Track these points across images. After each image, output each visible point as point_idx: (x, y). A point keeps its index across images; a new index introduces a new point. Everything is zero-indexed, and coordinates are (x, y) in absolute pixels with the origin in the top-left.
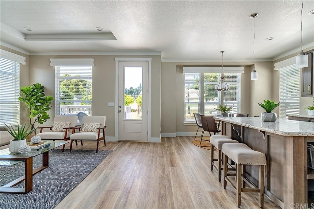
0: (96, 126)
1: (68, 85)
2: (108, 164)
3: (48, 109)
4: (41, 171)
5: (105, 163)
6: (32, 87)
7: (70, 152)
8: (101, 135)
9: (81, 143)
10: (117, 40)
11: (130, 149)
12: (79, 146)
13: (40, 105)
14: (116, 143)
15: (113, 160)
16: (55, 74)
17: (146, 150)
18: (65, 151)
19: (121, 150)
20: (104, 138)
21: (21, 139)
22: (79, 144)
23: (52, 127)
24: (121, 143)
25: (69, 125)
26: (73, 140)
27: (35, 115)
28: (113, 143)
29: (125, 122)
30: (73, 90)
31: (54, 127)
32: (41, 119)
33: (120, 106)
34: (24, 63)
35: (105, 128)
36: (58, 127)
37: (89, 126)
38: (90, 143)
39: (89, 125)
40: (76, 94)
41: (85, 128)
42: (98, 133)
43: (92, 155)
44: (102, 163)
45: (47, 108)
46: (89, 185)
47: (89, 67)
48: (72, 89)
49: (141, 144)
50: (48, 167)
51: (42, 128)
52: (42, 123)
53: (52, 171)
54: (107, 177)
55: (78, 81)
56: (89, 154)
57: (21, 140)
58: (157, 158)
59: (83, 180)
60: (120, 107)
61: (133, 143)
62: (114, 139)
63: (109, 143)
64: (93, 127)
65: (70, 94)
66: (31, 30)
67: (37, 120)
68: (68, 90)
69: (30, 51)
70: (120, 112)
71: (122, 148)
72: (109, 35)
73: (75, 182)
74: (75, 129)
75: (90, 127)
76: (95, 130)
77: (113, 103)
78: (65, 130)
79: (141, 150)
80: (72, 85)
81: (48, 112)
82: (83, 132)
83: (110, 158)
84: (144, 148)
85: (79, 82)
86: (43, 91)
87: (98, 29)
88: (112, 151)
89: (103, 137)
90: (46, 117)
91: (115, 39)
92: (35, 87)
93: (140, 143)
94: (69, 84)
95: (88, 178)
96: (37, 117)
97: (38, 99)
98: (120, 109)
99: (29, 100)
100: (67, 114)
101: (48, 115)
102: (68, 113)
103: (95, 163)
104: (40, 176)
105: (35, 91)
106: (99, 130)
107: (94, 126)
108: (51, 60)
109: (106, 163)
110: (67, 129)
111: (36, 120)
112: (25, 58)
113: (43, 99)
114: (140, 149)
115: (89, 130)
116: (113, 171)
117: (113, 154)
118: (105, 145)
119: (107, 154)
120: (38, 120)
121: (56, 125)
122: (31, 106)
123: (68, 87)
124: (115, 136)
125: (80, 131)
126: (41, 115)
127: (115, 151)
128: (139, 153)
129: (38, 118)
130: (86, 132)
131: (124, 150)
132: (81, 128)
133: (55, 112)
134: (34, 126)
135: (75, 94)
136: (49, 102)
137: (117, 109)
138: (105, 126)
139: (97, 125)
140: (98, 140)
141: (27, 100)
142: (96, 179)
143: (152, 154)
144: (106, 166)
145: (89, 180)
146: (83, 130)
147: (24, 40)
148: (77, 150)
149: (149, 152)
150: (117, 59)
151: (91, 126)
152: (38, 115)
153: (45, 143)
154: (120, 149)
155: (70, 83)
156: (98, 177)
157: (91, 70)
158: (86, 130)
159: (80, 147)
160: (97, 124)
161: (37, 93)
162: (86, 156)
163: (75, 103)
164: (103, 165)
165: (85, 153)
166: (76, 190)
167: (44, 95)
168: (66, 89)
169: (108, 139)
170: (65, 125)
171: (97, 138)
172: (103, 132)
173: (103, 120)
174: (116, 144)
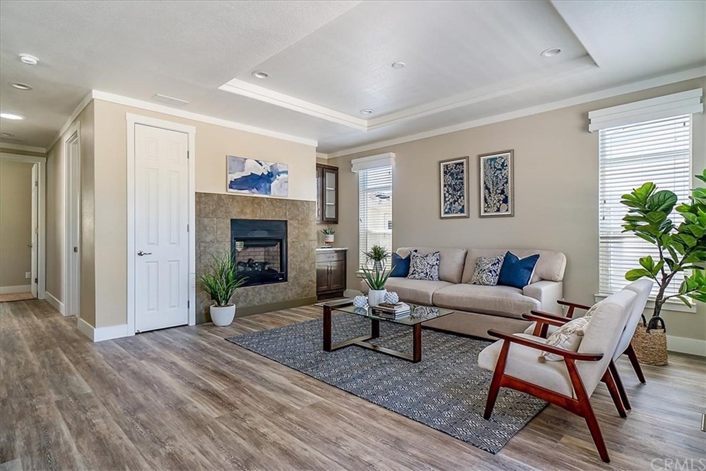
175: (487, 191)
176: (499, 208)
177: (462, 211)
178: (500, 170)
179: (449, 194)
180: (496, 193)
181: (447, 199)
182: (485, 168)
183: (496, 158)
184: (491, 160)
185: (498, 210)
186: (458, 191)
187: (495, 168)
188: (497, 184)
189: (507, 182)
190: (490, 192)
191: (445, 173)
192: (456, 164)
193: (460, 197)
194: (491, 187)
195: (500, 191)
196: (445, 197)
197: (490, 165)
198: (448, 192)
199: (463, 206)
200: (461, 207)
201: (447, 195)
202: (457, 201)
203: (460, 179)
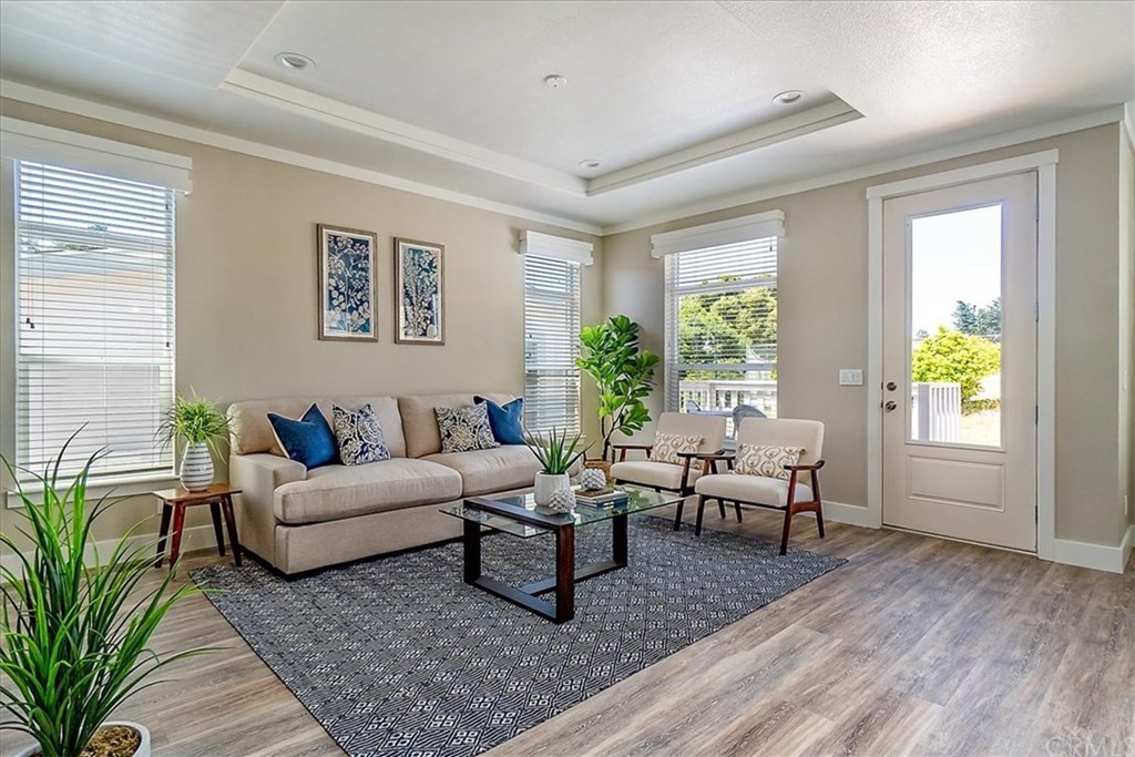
0: (784, 454)
1: (732, 311)
2: (812, 606)
3: (644, 392)
4: (606, 572)
5: (804, 598)
6: (605, 326)
7: (697, 534)
8: (803, 492)
9: (734, 510)
10: (862, 116)
11: (929, 570)
12: (731, 521)
13: (625, 380)
14: (869, 535)
15: (837, 598)
16: (666, 282)
17: (1016, 590)
18: (684, 529)
19: (885, 564)
20: (815, 506)
21: (556, 471)
22: (731, 513)
23: (651, 448)
24: (892, 538)
25: (698, 446)
26: (705, 498)
27: (612, 407)
28: (857, 533)
29: (914, 451)
30: (749, 329)
31: (657, 448)
32: (628, 421)
33: (891, 384)
34: (590, 262)
35: (818, 468)
36: (665, 448)
37: (761, 453)
38: (768, 518)
39: (759, 449)
40: (759, 342)
41: (744, 459)
42: (789, 483)
43: (764, 562)
44: (792, 597)
45: (641, 389)
46: (723, 656)
47: (769, 244)
48: (746, 325)
49: (991, 560)
50: (626, 565)
51: (624, 448)
52: (631, 434)
53: (631, 582)
54: (791, 652)
55: (764, 295)
56: (756, 554)
57: (559, 473)
58: (1066, 645)
59: (708, 635)
60: (892, 389)
61: (953, 546)
62: (865, 516)
63: (842, 527)
64: (775, 460)
65: (737, 342)
66: (597, 164)
67: (618, 424)
68: (733, 330)
69: (604, 226)
70: (891, 407)
71: (890, 558)
72: (828, 107)
73: (683, 633)
74: (717, 462)
75: (764, 459)
76: (778, 470)
77: (861, 371)
78: (683, 460)
79: (983, 583)
80: (745, 310)
81: (646, 402)
82: (739, 472)
83: (826, 586)
84: (1007, 581)
85: (769, 298)
86: (635, 338)
87: (785, 96)
88: (841, 563)
89: (812, 499)
90: (640, 417)
91: (853, 114)
92: (614, 327)
93: (991, 555)
94: (734, 308)
95: (727, 634)
96: (616, 413)
97: (621, 360)
98: (890, 396)
99: (599, 366)
100: (708, 409)
101: (646, 412)
102: (711, 407)
103: (764, 591)
104: (601, 585)
105: (614, 339)
106: (794, 474)
107: (778, 458)
108: (655, 239)
109: (806, 601)
110: (688, 456)
111: (614, 423)
112: (592, 245)
113: (633, 363)
114: (981, 579)
115: (758, 469)
116: (826, 637)
117: (843, 573)
118: (822, 535)
119: (820, 569)
120: (621, 424)
121: (662, 442)
122: (604, 380)
123: (731, 318)
124: (866, 505)
125: (730, 467)
126: (629, 408)
127: (860, 563)
128: (968, 597)
129: (622, 417)
130: (749, 474)
131: (896, 567)
132: (734, 458)
133: (666, 404)
134: (610, 440)
135: (755, 342)
136: (648, 369)
137: (875, 396)
138: (819, 459)
139: (790, 452)
140: (790, 509)
141: (595, 364)
142: (754, 646)
143: (1041, 618)
144: (803, 612)
145: (729, 643)
146: (739, 466)
147: (584, 196)
148: (719, 533)
149: (1028, 604)
150: (874, 193)
151: (768, 453)
152: (619, 409)
153: (616, 492)
154: (883, 561)
155: (739, 303)
156: (762, 642)
157: (775, 253)
158: (747, 469)
159: (731, 525)
160: (787, 449)
161: (619, 343)
162: (742, 560)
163: (752, 374)
164: (794, 603)
165: (742, 549)
166: (680, 659)
167: (636, 350)
168: (724, 327)
169: (835, 512)
170: (686, 444)
171: (784, 502)
172: (810, 482)
173: (812, 436)
174: (872, 538)
175: (408, 300)
176: (425, 331)
177: (365, 328)
178: (427, 271)
179: (340, 293)
180: (421, 306)
181: (335, 303)
182: (405, 262)
183: (422, 252)
184: (415, 251)
185: (424, 334)
186: (358, 291)
187: (420, 265)
188: (422, 291)
189: (436, 292)
190: (412, 304)
191: (332, 251)
192: (355, 241)
193: (362, 303)
194: (414, 295)
195: (426, 305)
196: (331, 299)
197: (413, 259)
198: (337, 288)
199: (368, 320)
200: (363, 322)
201: (334, 294)
202: (357, 310)
203: (362, 269)
